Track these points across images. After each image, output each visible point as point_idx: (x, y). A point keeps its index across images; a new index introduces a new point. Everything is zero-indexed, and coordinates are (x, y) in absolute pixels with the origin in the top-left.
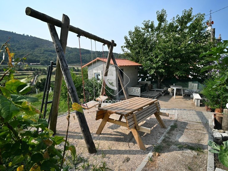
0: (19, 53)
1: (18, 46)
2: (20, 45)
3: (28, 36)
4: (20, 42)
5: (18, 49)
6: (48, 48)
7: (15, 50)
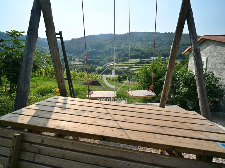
0: (159, 49)
1: (159, 44)
2: (161, 42)
3: (169, 32)
4: (162, 39)
5: (160, 46)
6: (185, 42)
7: (157, 47)
